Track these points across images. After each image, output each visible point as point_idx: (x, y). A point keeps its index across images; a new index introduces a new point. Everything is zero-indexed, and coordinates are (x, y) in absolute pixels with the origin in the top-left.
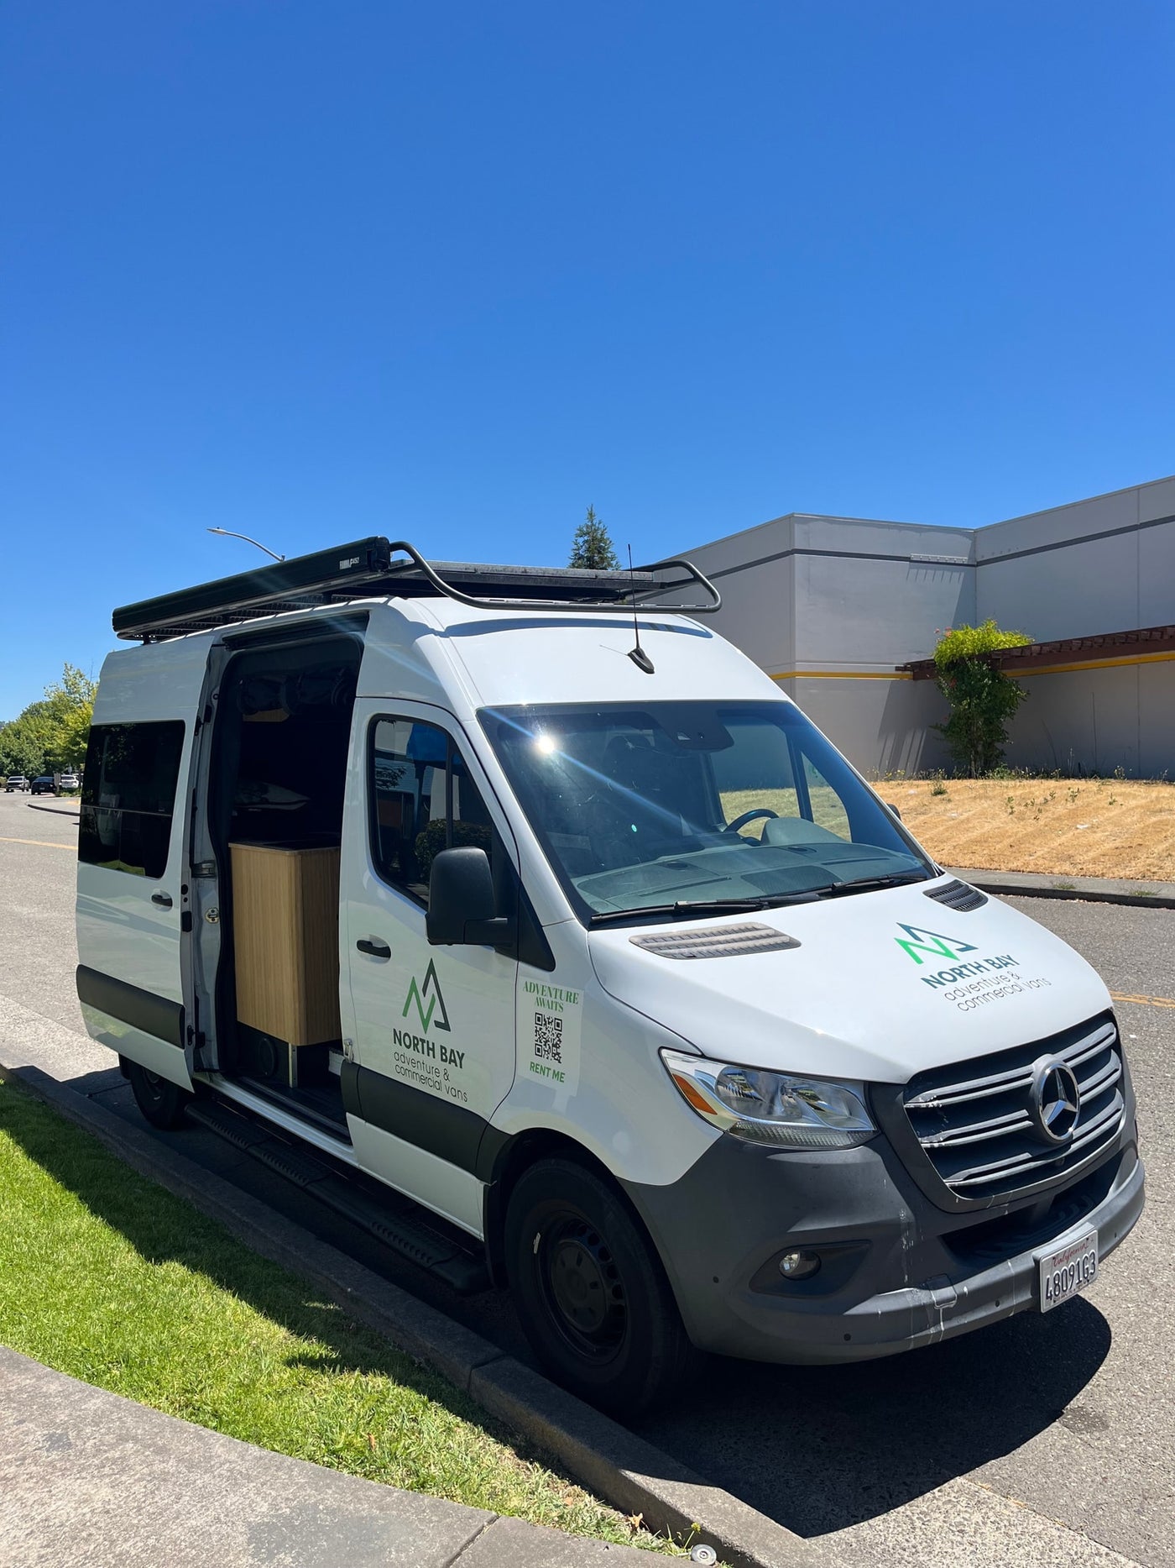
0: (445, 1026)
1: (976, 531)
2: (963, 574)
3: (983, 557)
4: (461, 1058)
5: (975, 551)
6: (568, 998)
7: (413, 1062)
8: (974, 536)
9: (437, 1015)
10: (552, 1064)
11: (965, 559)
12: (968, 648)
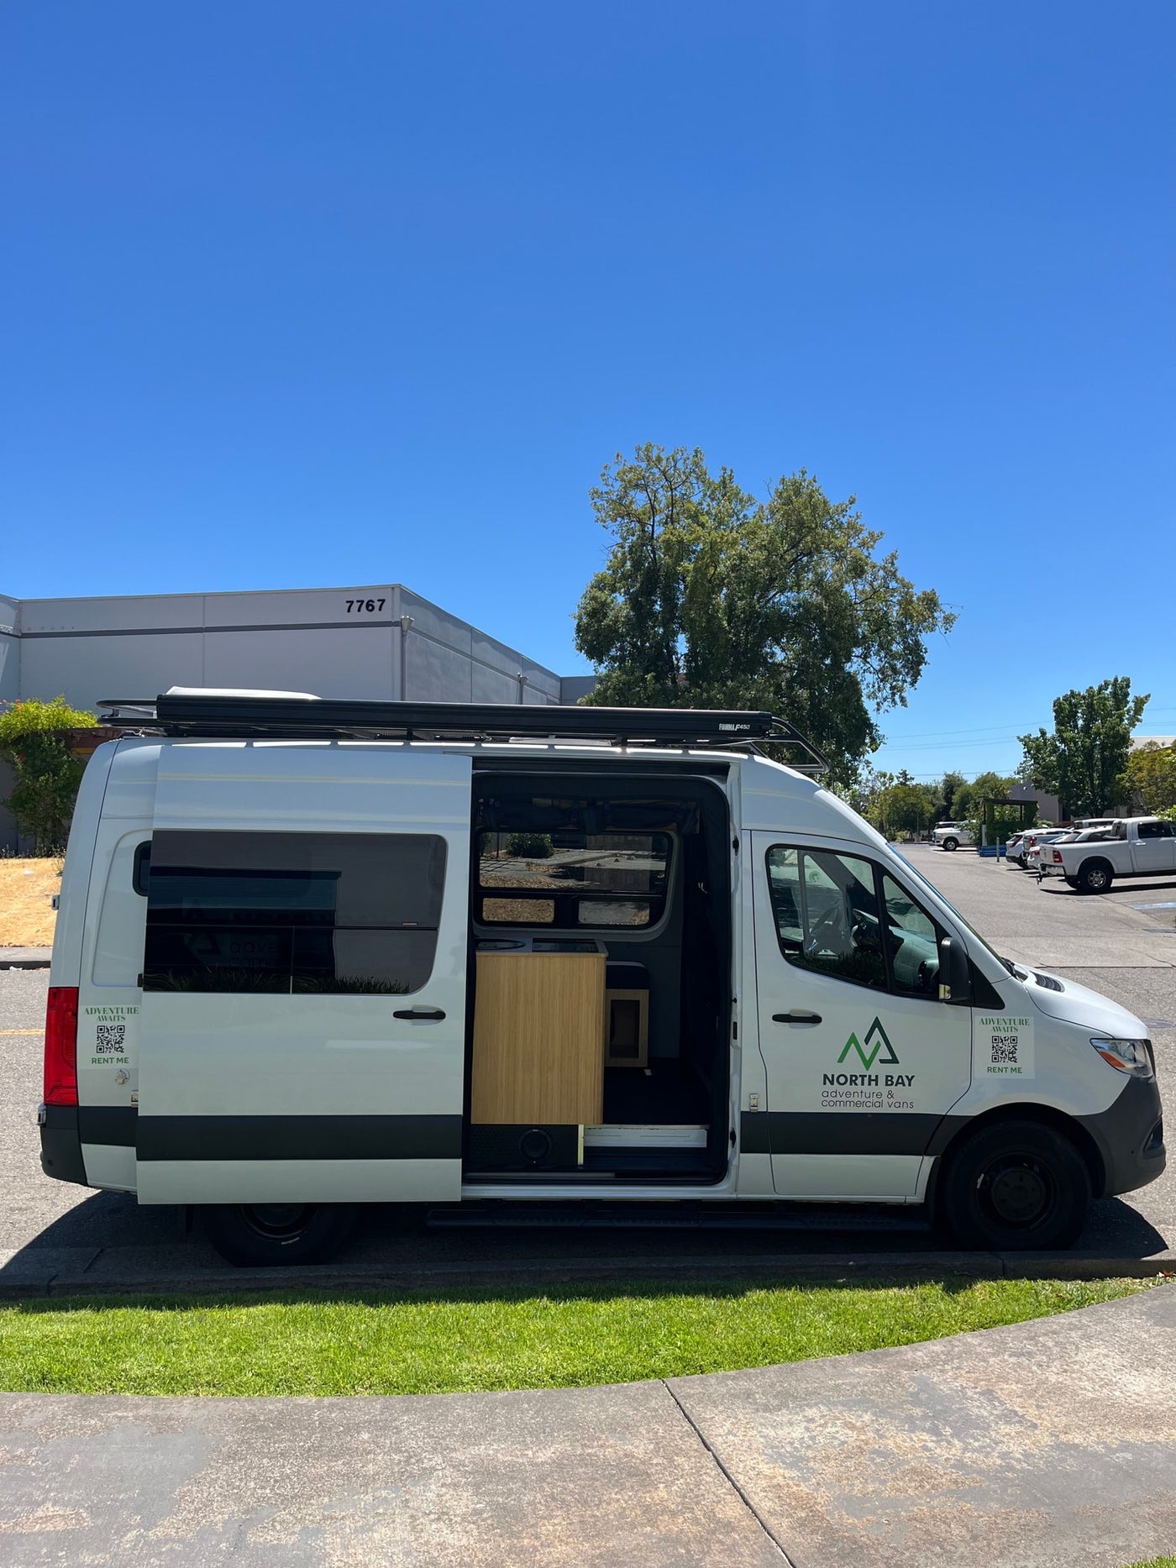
0: (894, 1060)
1: (21, 602)
2: (8, 645)
3: (29, 629)
4: (910, 1081)
5: (19, 622)
6: (1021, 1022)
7: (848, 1094)
8: (19, 606)
9: (884, 1053)
10: (1012, 1064)
11: (10, 629)
12: (43, 723)
